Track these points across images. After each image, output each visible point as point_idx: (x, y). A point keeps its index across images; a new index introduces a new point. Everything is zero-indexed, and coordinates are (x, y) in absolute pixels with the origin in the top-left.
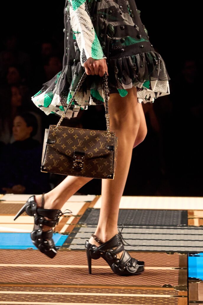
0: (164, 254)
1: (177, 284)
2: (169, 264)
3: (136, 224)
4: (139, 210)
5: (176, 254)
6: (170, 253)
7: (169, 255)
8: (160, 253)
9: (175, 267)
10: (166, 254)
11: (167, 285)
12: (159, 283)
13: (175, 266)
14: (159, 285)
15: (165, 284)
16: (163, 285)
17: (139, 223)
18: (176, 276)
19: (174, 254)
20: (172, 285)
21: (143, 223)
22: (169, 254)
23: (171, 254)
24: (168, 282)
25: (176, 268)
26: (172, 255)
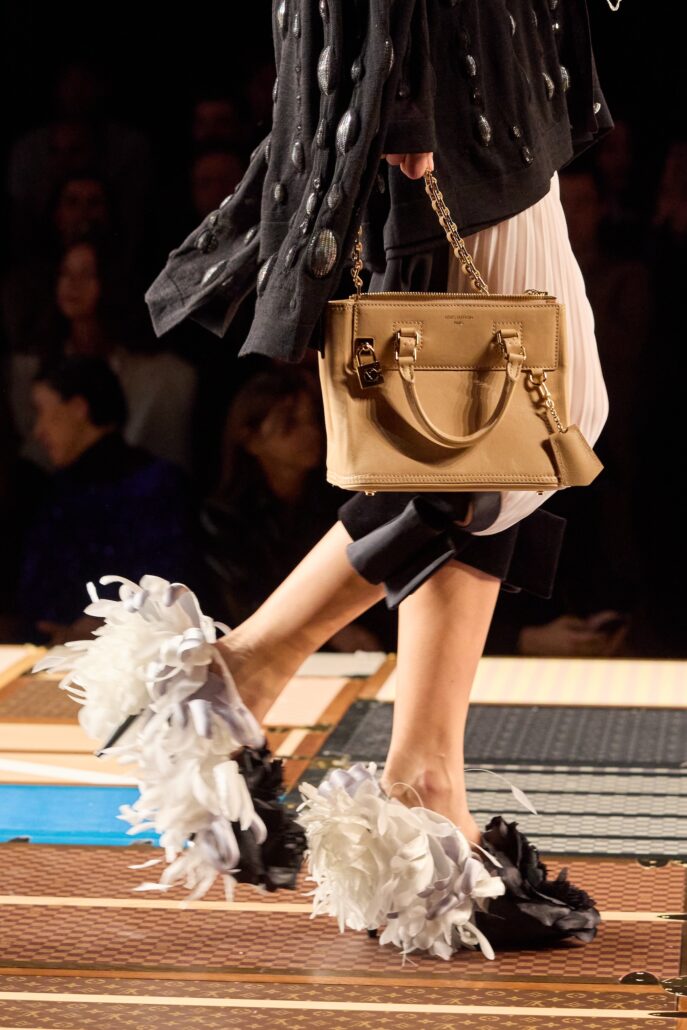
0: (632, 865)
1: (677, 971)
2: (649, 901)
3: (533, 757)
4: (541, 707)
5: (673, 865)
6: (652, 862)
7: (647, 868)
8: (617, 863)
9: (669, 910)
10: (638, 865)
11: (640, 977)
12: (610, 970)
13: (669, 907)
14: (610, 976)
15: (633, 971)
16: (625, 974)
17: (543, 756)
18: (671, 945)
19: (669, 865)
20: (657, 975)
21: (557, 755)
22: (648, 865)
23: (657, 865)
24: (644, 964)
25: (671, 917)
26: (659, 870)
